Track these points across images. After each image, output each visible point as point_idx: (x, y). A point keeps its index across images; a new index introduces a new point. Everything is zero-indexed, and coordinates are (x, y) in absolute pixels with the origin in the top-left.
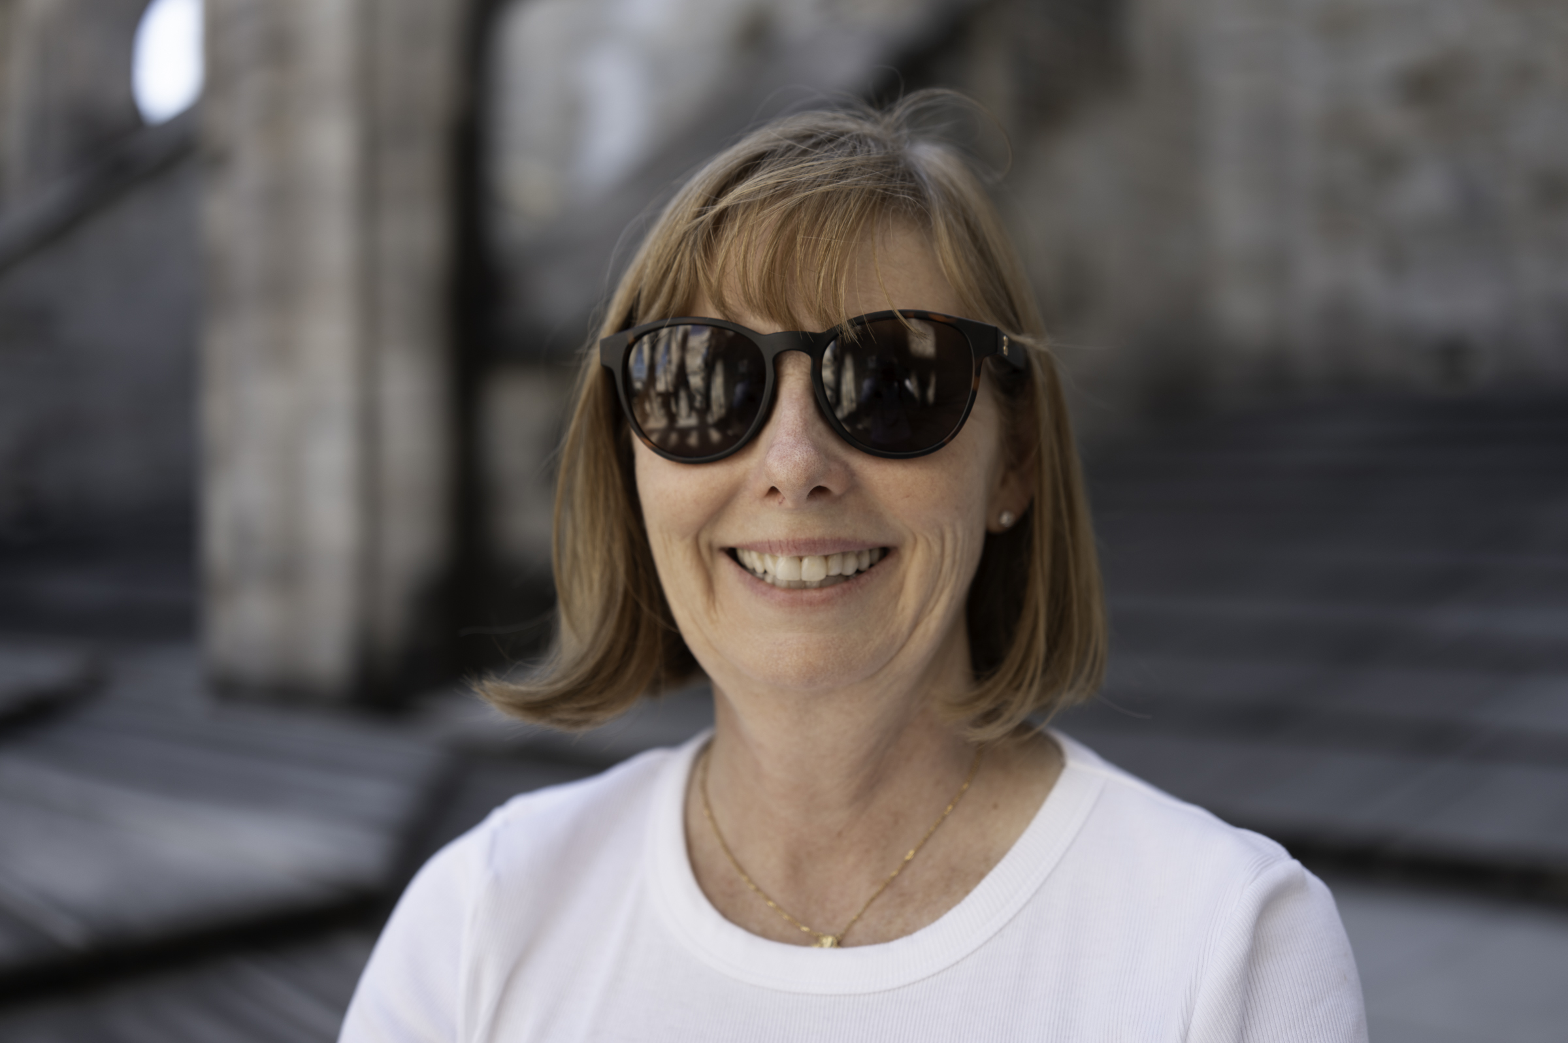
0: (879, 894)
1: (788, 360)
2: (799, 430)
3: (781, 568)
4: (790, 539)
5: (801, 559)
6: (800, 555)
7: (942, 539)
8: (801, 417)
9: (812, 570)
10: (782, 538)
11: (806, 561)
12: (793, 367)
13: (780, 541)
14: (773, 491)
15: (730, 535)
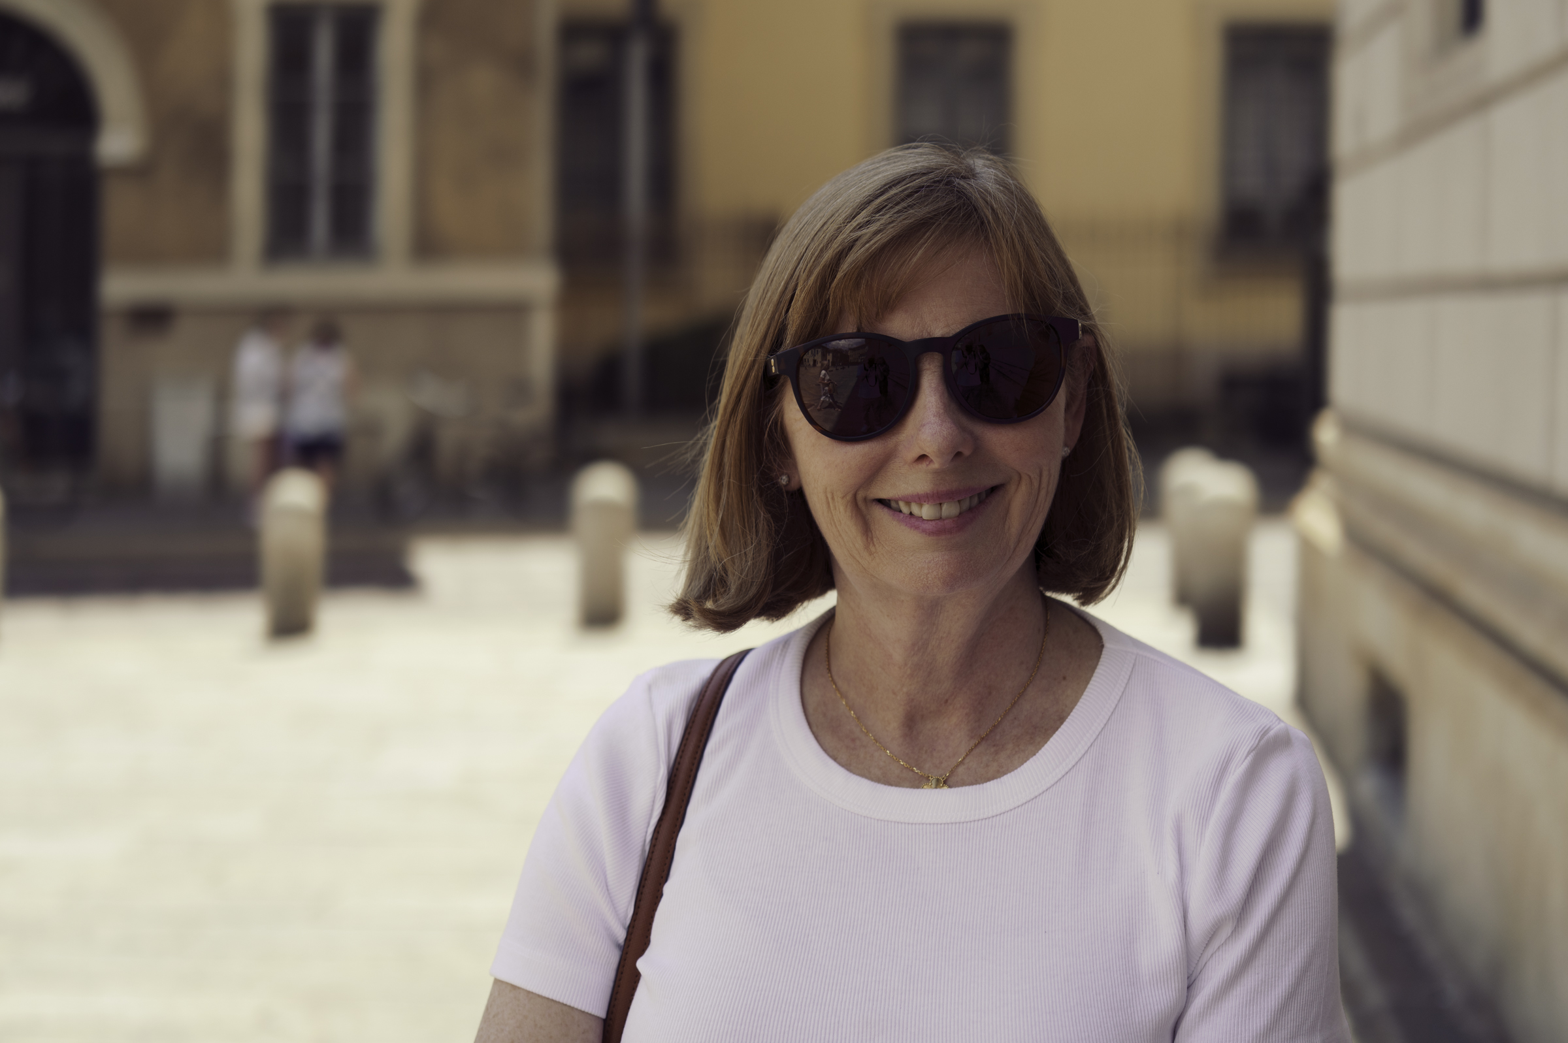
0: (976, 746)
1: (925, 359)
2: (942, 411)
3: (926, 511)
4: (935, 492)
5: (941, 504)
6: (941, 502)
7: (1041, 475)
8: (941, 402)
9: (949, 509)
10: (928, 492)
11: (945, 507)
12: (929, 364)
13: (927, 494)
14: (922, 458)
15: (885, 491)
